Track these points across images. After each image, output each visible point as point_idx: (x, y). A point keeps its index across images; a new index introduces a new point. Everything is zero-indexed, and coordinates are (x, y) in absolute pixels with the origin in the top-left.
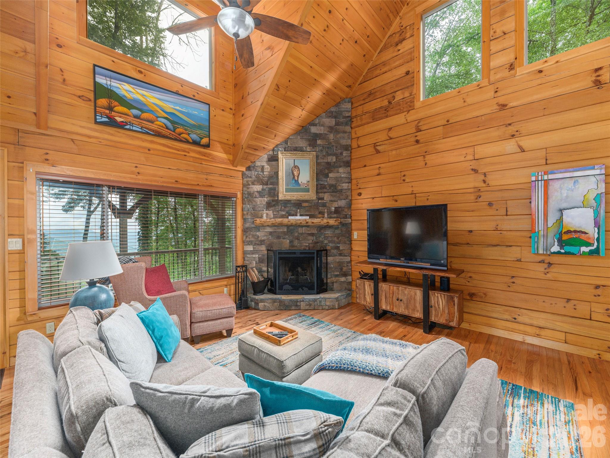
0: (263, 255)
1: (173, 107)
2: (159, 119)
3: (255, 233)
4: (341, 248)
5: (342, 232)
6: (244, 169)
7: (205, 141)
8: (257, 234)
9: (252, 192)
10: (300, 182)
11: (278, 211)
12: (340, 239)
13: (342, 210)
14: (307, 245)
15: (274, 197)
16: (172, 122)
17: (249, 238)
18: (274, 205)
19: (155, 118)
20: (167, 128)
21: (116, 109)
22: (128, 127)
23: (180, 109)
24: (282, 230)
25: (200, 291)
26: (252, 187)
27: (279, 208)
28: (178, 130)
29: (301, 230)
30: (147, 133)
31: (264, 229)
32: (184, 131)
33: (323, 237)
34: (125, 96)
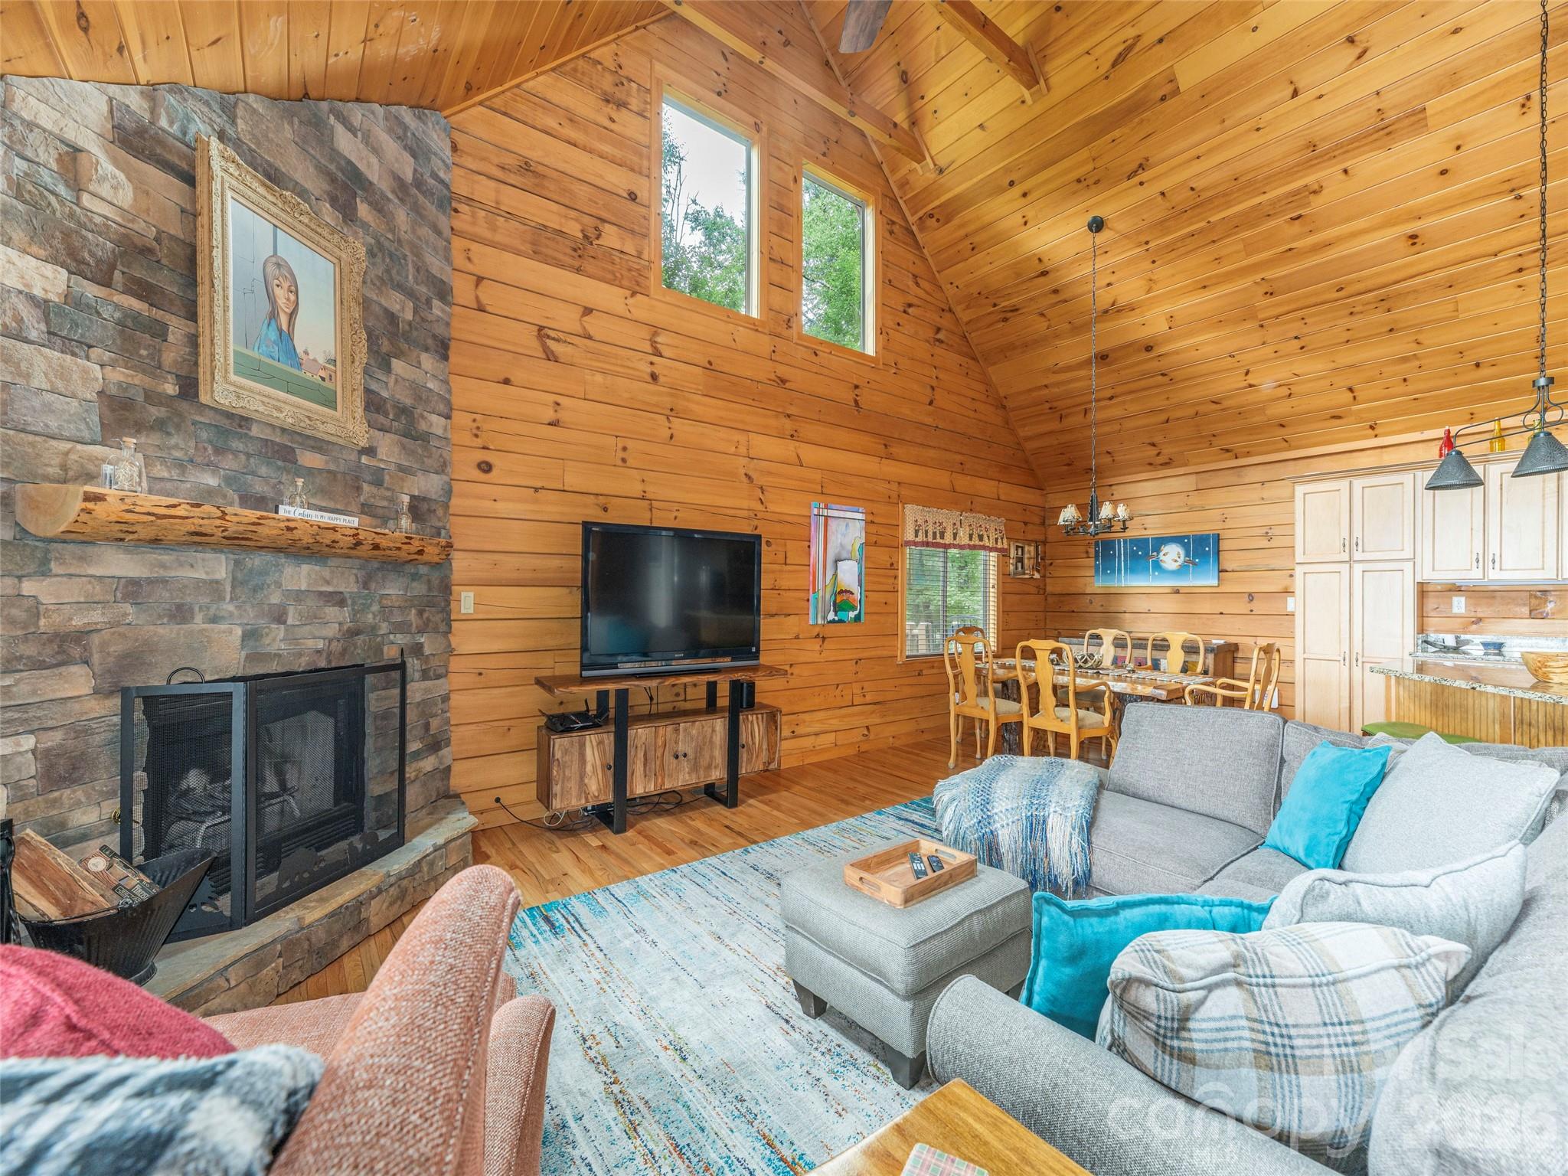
0: (80, 731)
4: (427, 651)
5: (430, 589)
8: (28, 587)
11: (181, 465)
12: (426, 615)
13: (429, 510)
14: (320, 644)
15: (153, 376)
18: (160, 426)
27: (180, 444)
29: (291, 578)
31: (82, 559)
33: (375, 608)
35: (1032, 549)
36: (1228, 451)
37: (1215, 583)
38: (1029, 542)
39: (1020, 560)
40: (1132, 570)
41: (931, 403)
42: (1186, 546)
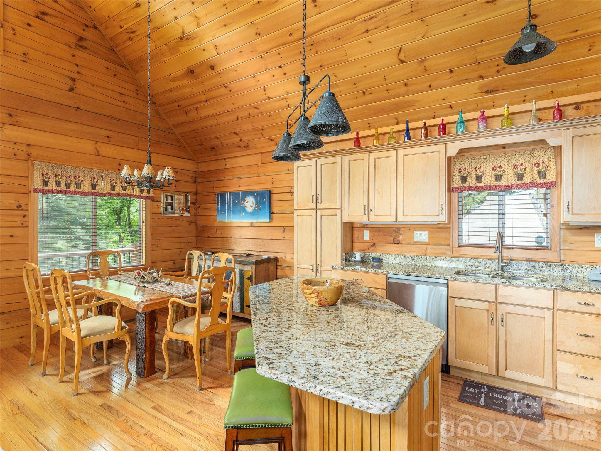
35: (182, 197)
36: (271, 140)
37: (268, 220)
38: (179, 193)
39: (171, 204)
40: (233, 212)
41: (71, 90)
42: (255, 197)
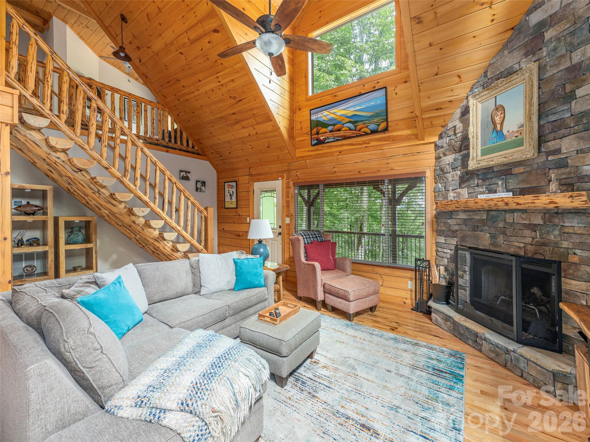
1: (354, 109)
2: (344, 125)
3: (446, 221)
6: (436, 139)
7: (383, 126)
9: (443, 166)
10: (505, 132)
11: (473, 188)
16: (353, 123)
17: (441, 226)
18: (467, 180)
19: (341, 126)
20: (350, 130)
21: (321, 132)
22: (326, 141)
23: (360, 108)
24: (478, 217)
25: (382, 276)
26: (444, 160)
27: (475, 182)
28: (358, 127)
29: (509, 218)
30: (338, 140)
32: (363, 126)
34: (324, 120)
